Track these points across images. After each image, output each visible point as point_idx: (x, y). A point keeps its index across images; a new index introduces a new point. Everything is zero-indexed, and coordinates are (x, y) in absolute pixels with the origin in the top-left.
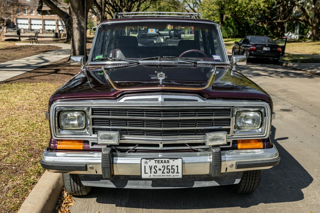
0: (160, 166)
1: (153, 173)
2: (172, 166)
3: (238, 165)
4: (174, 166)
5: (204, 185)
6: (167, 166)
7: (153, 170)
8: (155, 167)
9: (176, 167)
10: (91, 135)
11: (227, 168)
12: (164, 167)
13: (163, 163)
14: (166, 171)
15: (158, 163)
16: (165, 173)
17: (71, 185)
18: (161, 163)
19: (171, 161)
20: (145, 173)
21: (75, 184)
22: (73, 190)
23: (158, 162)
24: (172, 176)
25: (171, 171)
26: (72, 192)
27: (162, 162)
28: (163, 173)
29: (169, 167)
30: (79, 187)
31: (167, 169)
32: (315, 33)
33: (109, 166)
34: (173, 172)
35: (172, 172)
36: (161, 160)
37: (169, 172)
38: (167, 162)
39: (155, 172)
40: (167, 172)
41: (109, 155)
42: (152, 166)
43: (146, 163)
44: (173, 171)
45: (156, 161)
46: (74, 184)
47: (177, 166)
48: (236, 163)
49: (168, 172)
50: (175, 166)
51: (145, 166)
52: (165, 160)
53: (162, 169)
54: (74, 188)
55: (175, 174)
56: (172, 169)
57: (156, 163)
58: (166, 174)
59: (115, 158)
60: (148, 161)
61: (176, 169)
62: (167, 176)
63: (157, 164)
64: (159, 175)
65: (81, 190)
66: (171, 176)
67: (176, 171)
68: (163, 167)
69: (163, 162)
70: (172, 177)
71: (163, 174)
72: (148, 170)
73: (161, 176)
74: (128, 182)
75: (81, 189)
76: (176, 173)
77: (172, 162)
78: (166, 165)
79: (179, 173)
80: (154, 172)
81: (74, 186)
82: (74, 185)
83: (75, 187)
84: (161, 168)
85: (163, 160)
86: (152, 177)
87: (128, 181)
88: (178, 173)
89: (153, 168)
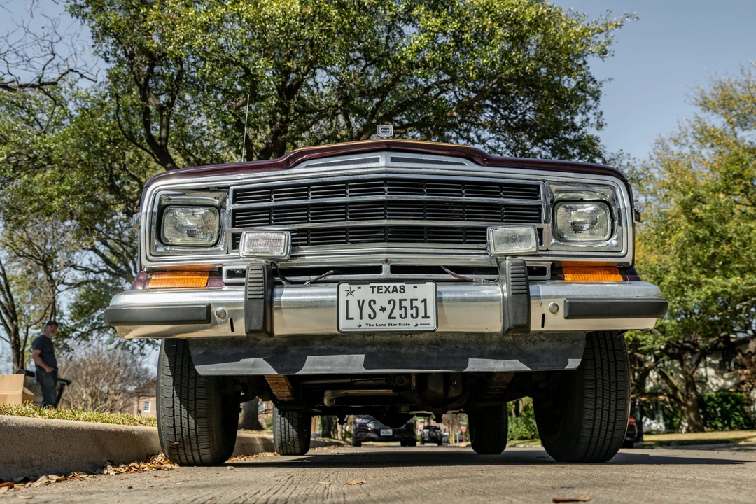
0: (382, 300)
1: (366, 319)
2: (412, 300)
3: (570, 303)
4: (417, 300)
5: (491, 368)
6: (401, 300)
7: (367, 310)
8: (372, 302)
9: (422, 302)
10: (228, 253)
11: (544, 315)
12: (392, 302)
13: (389, 292)
14: (397, 312)
15: (378, 292)
16: (395, 318)
17: (174, 416)
18: (385, 293)
19: (409, 287)
20: (348, 318)
21: (184, 412)
22: (178, 431)
23: (378, 289)
24: (412, 326)
25: (409, 312)
26: (176, 441)
27: (387, 289)
28: (390, 317)
29: (404, 304)
30: (193, 421)
31: (401, 309)
32: (693, 419)
33: (261, 296)
34: (415, 316)
35: (412, 315)
36: (385, 287)
37: (406, 317)
38: (399, 290)
39: (372, 316)
40: (401, 315)
41: (264, 271)
42: (364, 301)
43: (350, 292)
44: (414, 312)
45: (373, 287)
46: (181, 410)
47: (425, 301)
48: (565, 301)
49: (403, 316)
50: (420, 300)
51: (347, 301)
52: (395, 287)
53: (389, 308)
54: (181, 424)
55: (420, 320)
56: (412, 309)
57: (373, 293)
58: (398, 320)
59: (277, 291)
60: (354, 287)
61: (421, 306)
62: (400, 324)
63: (376, 296)
64: (382, 323)
65: (196, 433)
66: (409, 325)
67: (421, 313)
68: (389, 303)
69: (391, 290)
70: (412, 328)
71: (392, 321)
72: (354, 311)
73: (385, 325)
74: (307, 360)
75: (196, 429)
76: (423, 318)
77: (411, 291)
78: (397, 297)
79: (429, 318)
80: (370, 315)
81: (181, 419)
82: (181, 413)
83: (183, 423)
84: (385, 305)
85: (389, 287)
86: (365, 328)
87: (306, 358)
88: (426, 317)
89: (366, 306)
